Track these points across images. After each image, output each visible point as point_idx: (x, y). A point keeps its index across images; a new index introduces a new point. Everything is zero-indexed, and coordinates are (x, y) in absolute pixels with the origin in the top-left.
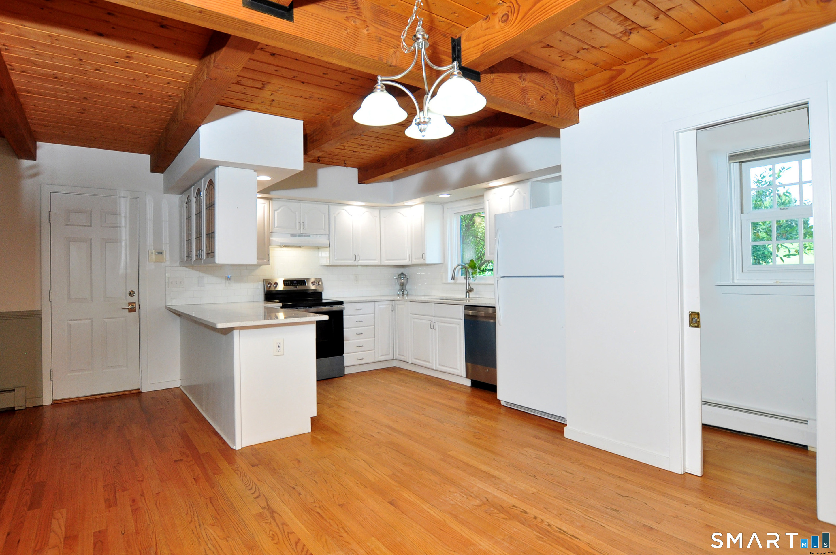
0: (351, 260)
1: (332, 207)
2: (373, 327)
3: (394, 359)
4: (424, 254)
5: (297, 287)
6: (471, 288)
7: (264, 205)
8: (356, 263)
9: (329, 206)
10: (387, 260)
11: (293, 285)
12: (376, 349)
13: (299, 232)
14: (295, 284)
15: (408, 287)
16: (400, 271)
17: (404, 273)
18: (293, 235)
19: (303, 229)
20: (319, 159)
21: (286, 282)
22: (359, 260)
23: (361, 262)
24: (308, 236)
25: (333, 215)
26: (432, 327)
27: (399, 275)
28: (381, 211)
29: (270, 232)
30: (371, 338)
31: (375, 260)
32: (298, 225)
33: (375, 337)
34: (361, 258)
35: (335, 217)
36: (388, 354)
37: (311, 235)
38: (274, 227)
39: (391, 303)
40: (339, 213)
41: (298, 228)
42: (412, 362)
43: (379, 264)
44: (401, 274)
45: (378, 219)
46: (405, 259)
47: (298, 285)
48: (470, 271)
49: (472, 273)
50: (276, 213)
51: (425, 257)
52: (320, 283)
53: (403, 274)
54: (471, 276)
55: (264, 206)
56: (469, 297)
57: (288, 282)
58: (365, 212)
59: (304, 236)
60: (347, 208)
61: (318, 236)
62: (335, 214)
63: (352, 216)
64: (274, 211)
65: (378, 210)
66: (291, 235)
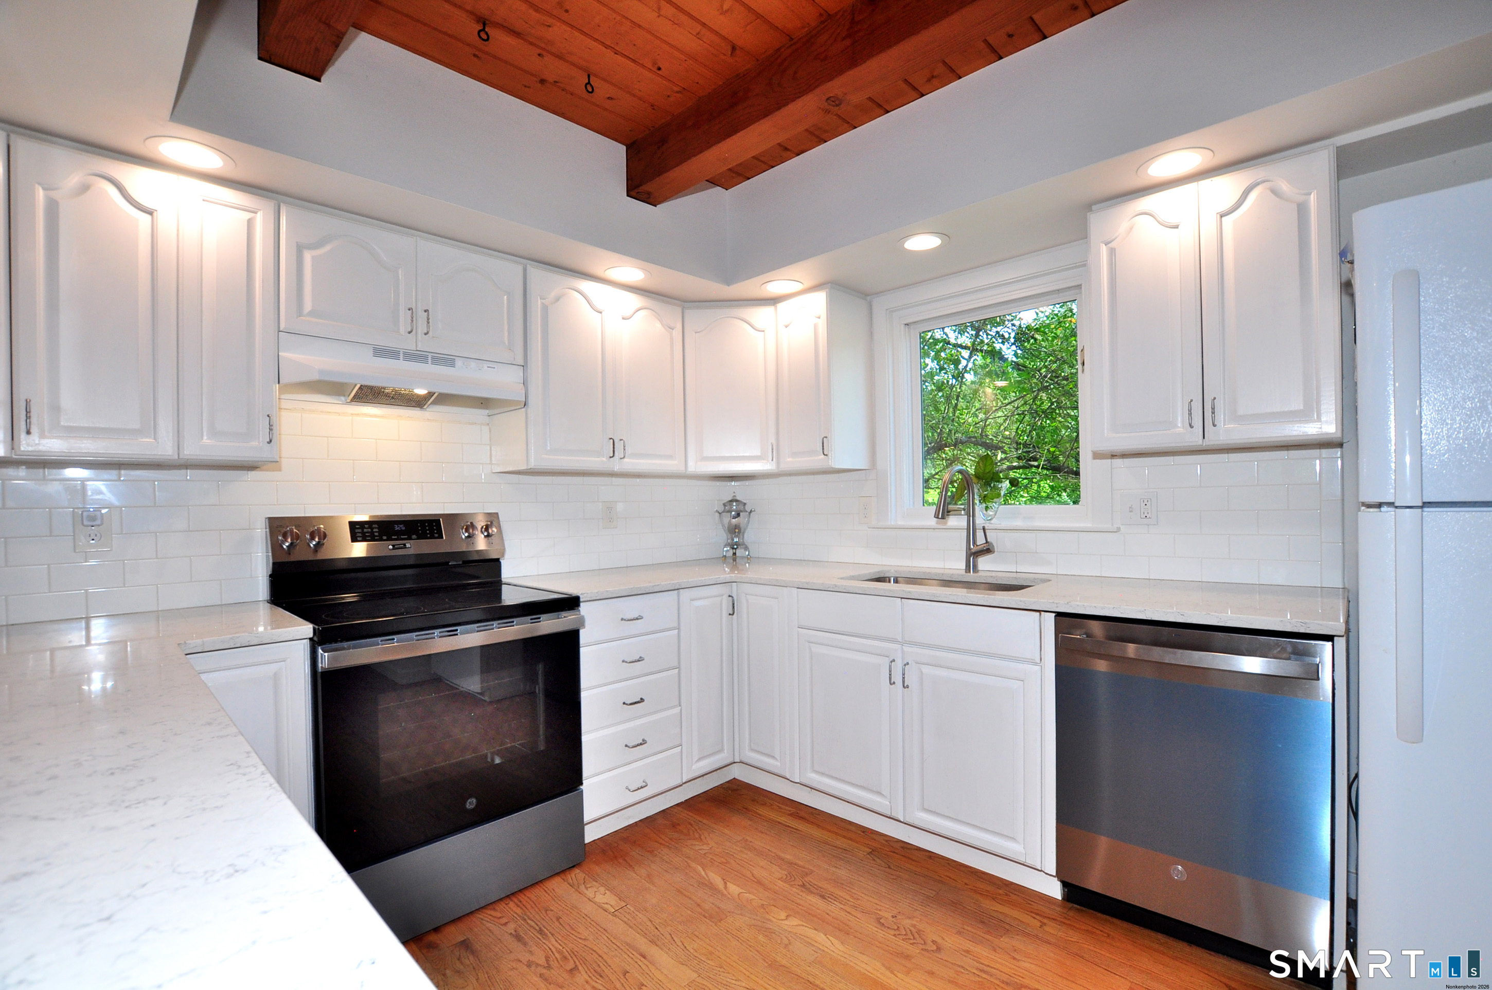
0: (599, 454)
1: (536, 275)
2: (675, 671)
3: (737, 760)
4: (825, 441)
5: (408, 545)
6: (986, 542)
8: (617, 465)
9: (525, 270)
10: (704, 459)
11: (389, 539)
12: (684, 744)
13: (409, 345)
14: (399, 535)
15: (749, 536)
16: (728, 490)
17: (738, 498)
18: (381, 352)
19: (426, 334)
21: (362, 528)
22: (624, 457)
23: (630, 464)
24: (448, 361)
25: (540, 302)
26: (896, 679)
27: (724, 505)
28: (688, 313)
29: (279, 328)
30: (668, 709)
31: (670, 457)
32: (404, 316)
33: (682, 704)
34: (629, 450)
35: (545, 309)
36: (721, 751)
37: (459, 363)
38: (300, 312)
39: (723, 590)
40: (557, 299)
41: (403, 327)
42: (804, 781)
43: (681, 469)
44: (731, 501)
45: (677, 333)
47: (410, 538)
50: (308, 256)
51: (829, 451)
52: (494, 530)
53: (737, 501)
55: (250, 223)
56: (975, 569)
57: (372, 529)
58: (641, 309)
59: (430, 358)
60: (586, 286)
61: (486, 365)
62: (545, 302)
63: (601, 313)
64: (300, 249)
65: (679, 310)
66: (375, 349)
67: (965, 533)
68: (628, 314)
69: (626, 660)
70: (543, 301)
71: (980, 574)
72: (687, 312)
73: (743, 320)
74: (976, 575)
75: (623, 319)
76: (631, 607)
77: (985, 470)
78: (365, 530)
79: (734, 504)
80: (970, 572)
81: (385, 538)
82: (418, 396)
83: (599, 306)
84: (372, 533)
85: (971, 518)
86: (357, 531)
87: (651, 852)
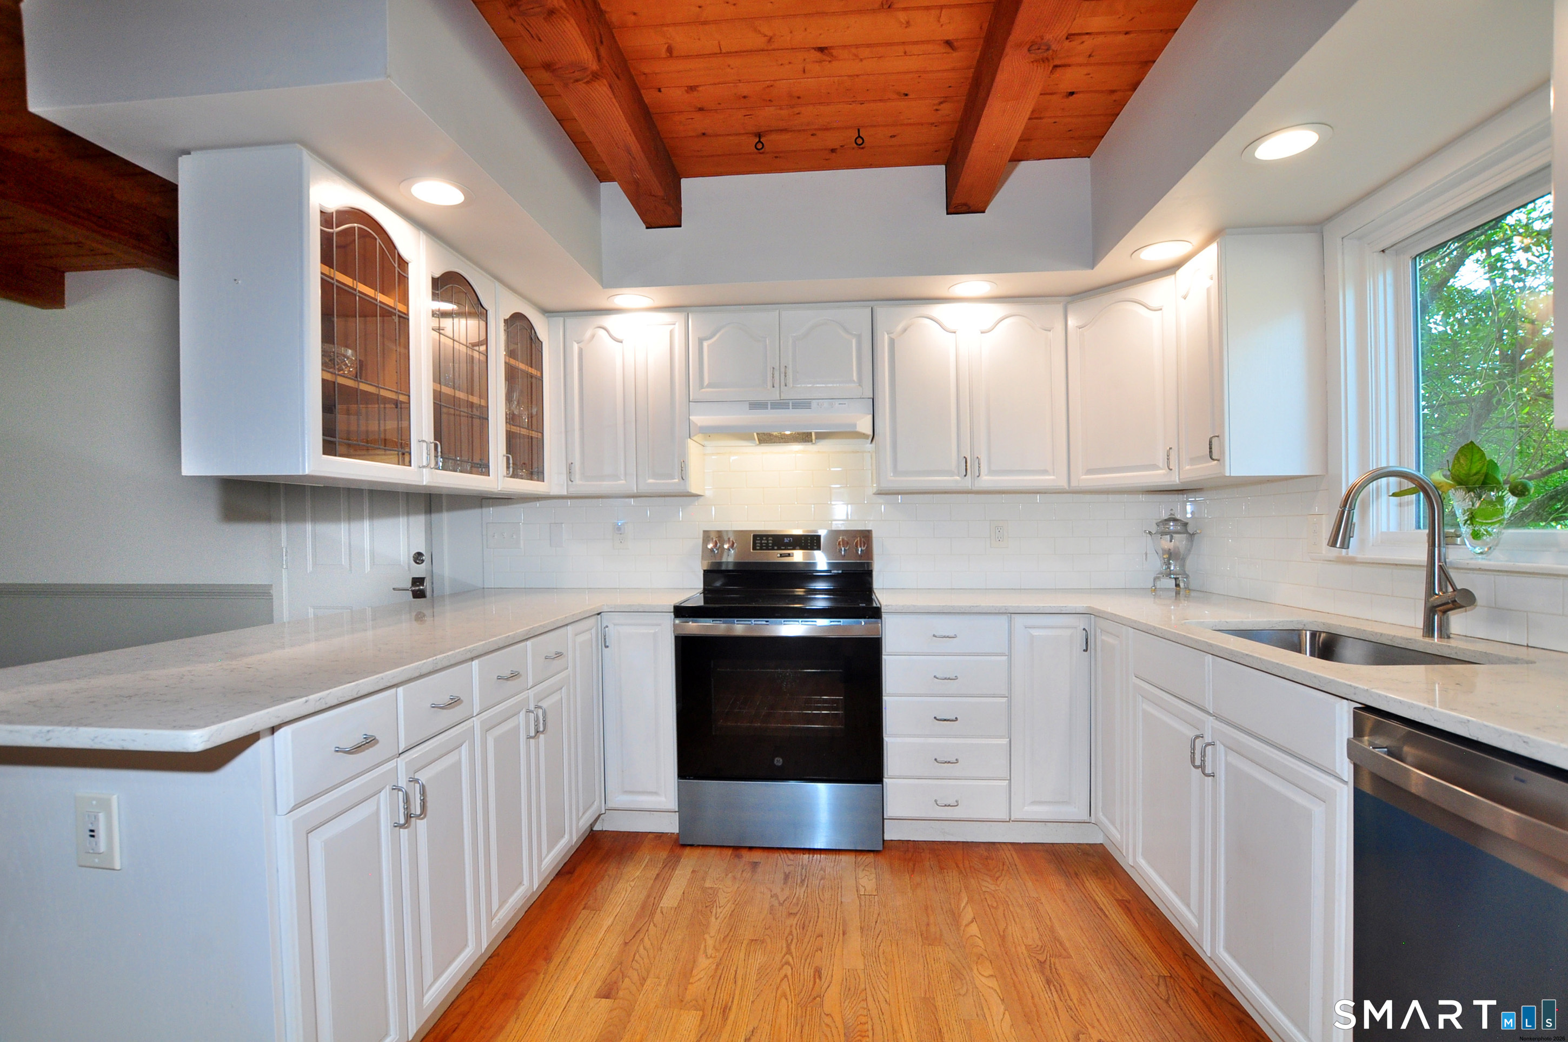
0: (950, 473)
1: (883, 312)
2: (1004, 700)
4: (1215, 441)
5: (792, 555)
6: (1455, 590)
7: (672, 327)
8: (972, 484)
9: (871, 311)
10: (1090, 472)
11: (779, 549)
12: (1014, 780)
13: (775, 396)
14: (786, 546)
16: (1162, 508)
18: (756, 405)
19: (789, 385)
20: (760, 141)
21: (761, 539)
22: (979, 476)
23: (987, 480)
24: (804, 404)
25: (886, 336)
26: (1198, 762)
27: (1159, 525)
29: (689, 402)
31: (1044, 471)
32: (770, 375)
33: (1012, 737)
34: (984, 469)
35: (892, 342)
37: (814, 403)
38: (701, 387)
39: (1081, 623)
40: (905, 330)
41: (770, 383)
42: (1138, 869)
43: (1062, 483)
44: (1168, 520)
45: (1056, 334)
46: (1155, 467)
47: (794, 549)
48: (1458, 503)
49: (1472, 518)
50: (705, 344)
51: (1222, 452)
52: (864, 545)
53: (1175, 520)
54: (1465, 530)
55: (671, 332)
56: (1445, 634)
57: (768, 540)
58: (1006, 318)
59: (791, 405)
60: (937, 310)
61: (837, 403)
62: (892, 336)
63: (955, 333)
64: (701, 341)
65: (1059, 308)
66: (750, 404)
67: (1423, 574)
68: (985, 328)
69: (937, 676)
70: (891, 335)
71: (1453, 643)
72: (1070, 307)
73: (1135, 302)
74: (1445, 642)
75: (982, 333)
76: (944, 625)
77: (1470, 469)
78: (763, 542)
79: (1172, 524)
80: (1433, 636)
81: (776, 548)
82: (787, 435)
83: (952, 328)
84: (767, 544)
85: (1436, 549)
86: (757, 542)
87: (942, 868)
